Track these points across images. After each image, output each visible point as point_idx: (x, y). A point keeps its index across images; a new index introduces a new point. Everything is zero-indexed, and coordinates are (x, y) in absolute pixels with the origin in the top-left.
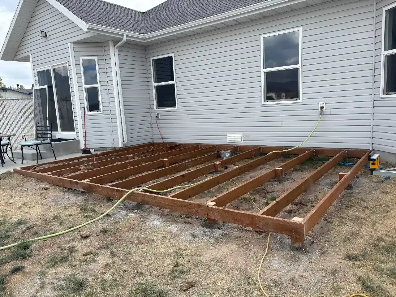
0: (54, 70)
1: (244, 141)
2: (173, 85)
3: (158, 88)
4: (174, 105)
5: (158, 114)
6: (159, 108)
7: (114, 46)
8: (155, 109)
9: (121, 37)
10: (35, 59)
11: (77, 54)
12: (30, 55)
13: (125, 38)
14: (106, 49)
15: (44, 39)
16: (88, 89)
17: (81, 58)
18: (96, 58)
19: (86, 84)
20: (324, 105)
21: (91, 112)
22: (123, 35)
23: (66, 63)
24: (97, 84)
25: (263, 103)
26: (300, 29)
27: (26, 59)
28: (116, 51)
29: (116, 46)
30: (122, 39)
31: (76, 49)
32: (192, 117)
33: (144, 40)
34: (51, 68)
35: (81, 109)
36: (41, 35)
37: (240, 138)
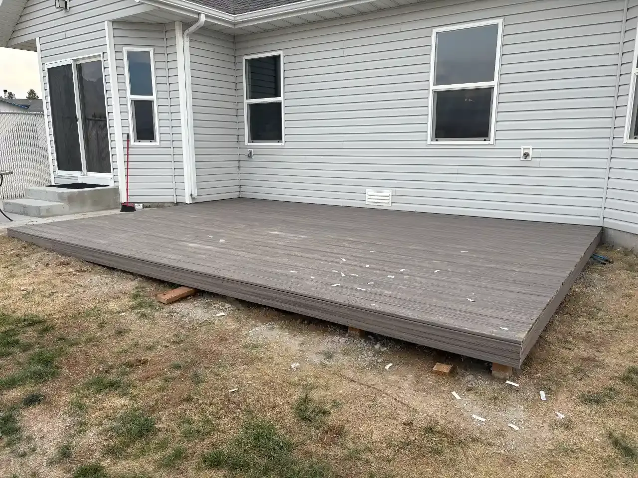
0: (79, 67)
1: (394, 204)
2: (279, 104)
3: (252, 107)
4: (279, 138)
5: (251, 152)
6: (253, 142)
7: (184, 31)
8: (247, 143)
9: (196, 16)
10: (45, 47)
11: (119, 40)
12: (37, 39)
13: (203, 18)
14: (169, 35)
15: (62, 13)
16: (136, 103)
17: (125, 49)
18: (151, 50)
19: (133, 93)
20: (530, 152)
21: (139, 142)
22: (199, 14)
23: (99, 56)
24: (152, 94)
25: (429, 142)
26: (500, 21)
27: (30, 46)
28: (187, 39)
29: (187, 32)
30: (197, 20)
31: (118, 33)
32: (309, 159)
33: (235, 24)
34: (71, 62)
35: (124, 135)
36: (58, 6)
37: (388, 198)
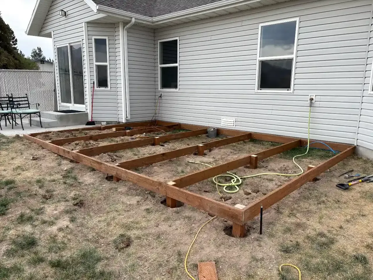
0: (71, 47)
1: (236, 126)
2: (176, 68)
3: (163, 69)
4: (176, 87)
5: (161, 94)
6: (162, 89)
7: (124, 27)
8: (159, 89)
9: (130, 19)
10: (56, 36)
11: (90, 33)
12: (52, 32)
13: (133, 20)
14: (116, 30)
15: (64, 18)
16: (98, 67)
17: (94, 37)
18: (106, 38)
19: (97, 61)
20: (314, 98)
21: (99, 88)
22: (132, 18)
23: (80, 41)
24: (107, 62)
25: (256, 90)
26: (297, 19)
27: (49, 35)
28: (125, 32)
29: (125, 27)
30: (130, 21)
31: (89, 29)
32: (191, 99)
33: (153, 23)
34: (68, 45)
35: (91, 84)
36: (61, 14)
37: (233, 123)
